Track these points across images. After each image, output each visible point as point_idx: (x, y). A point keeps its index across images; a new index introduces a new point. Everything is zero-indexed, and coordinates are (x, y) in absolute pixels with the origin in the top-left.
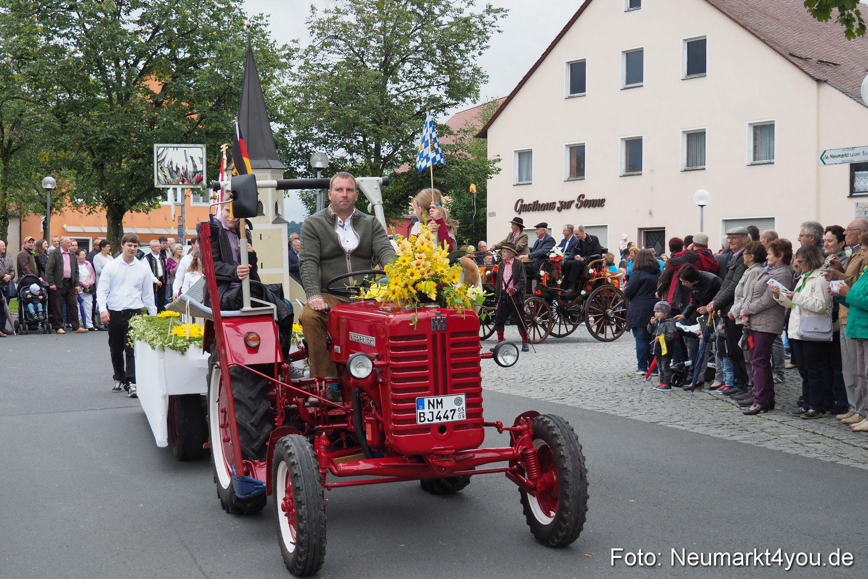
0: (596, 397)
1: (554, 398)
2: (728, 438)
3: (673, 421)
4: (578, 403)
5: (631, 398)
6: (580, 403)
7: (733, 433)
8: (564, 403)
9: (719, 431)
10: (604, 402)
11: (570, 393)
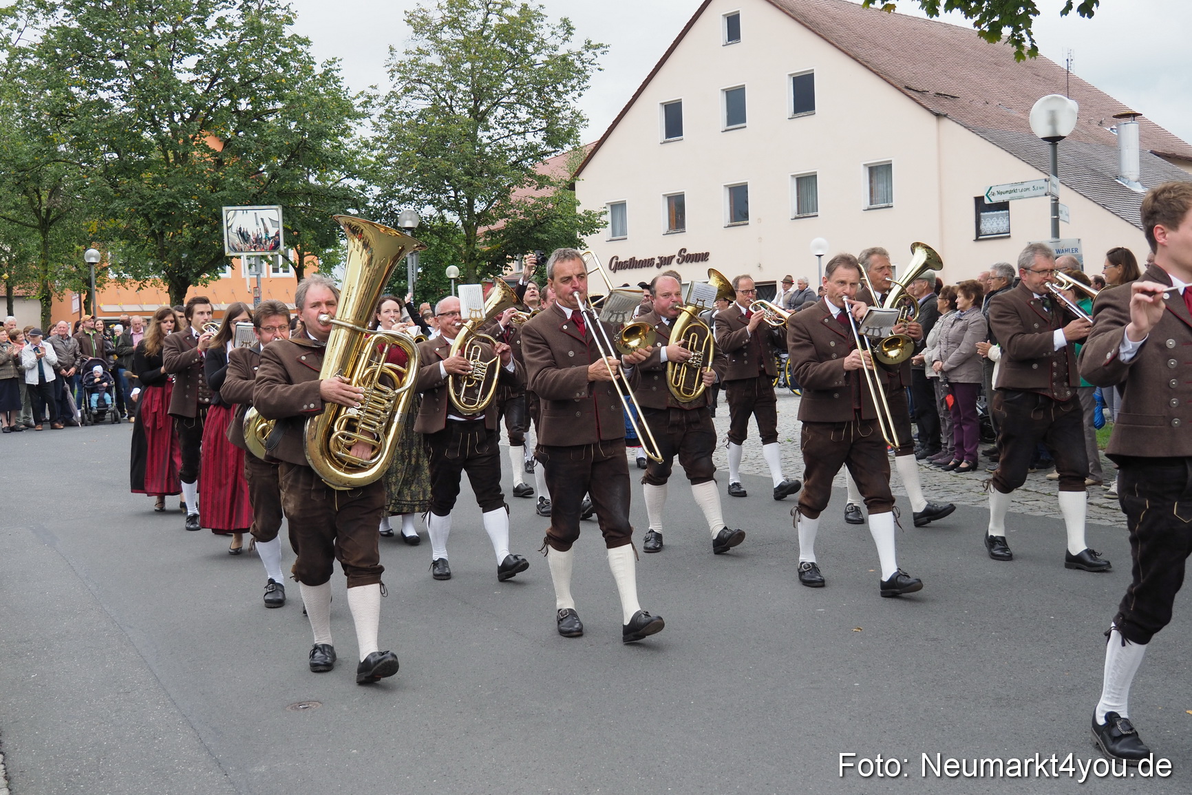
6: (757, 471)
7: (941, 494)
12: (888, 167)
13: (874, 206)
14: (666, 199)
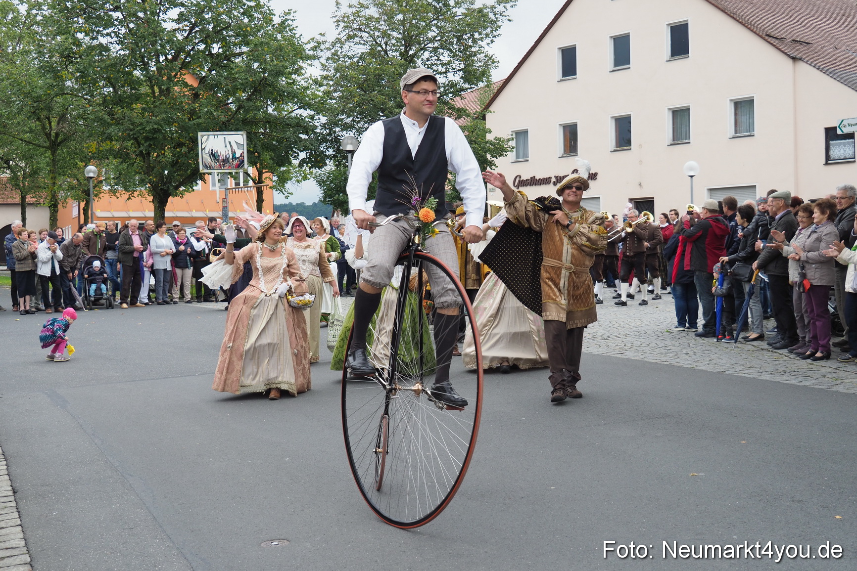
0: (652, 351)
1: (614, 353)
2: (798, 384)
3: (737, 370)
4: (640, 357)
5: (684, 351)
7: (800, 379)
8: (627, 357)
9: (785, 378)
10: (663, 356)
11: (626, 348)
12: (750, 102)
13: (738, 135)
14: (562, 128)
